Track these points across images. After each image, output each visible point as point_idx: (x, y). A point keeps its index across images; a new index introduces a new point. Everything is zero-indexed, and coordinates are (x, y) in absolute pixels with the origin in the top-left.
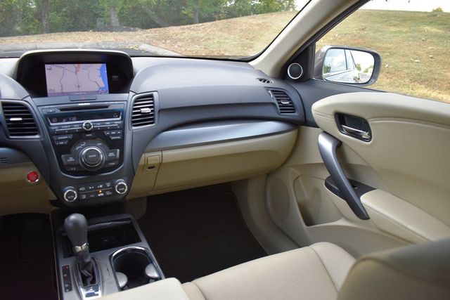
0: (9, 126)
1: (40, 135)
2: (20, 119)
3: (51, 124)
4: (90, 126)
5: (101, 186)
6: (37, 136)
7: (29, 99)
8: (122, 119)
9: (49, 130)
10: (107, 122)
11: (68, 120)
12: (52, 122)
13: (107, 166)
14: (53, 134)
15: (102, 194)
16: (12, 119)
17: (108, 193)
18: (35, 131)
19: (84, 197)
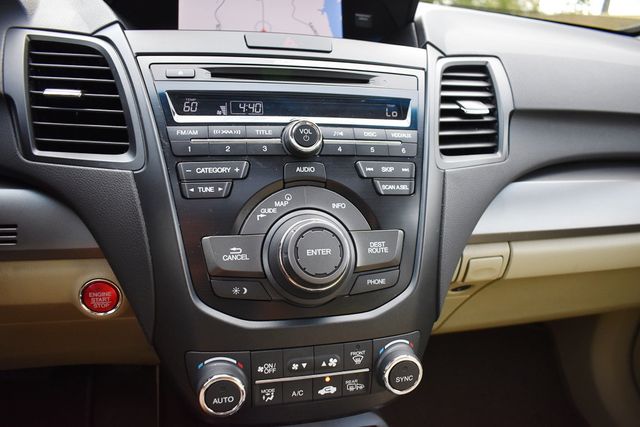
0: (35, 115)
1: (134, 152)
2: (77, 93)
3: (178, 118)
4: (314, 137)
5: (333, 362)
6: (125, 158)
7: (115, 32)
8: (414, 126)
9: (165, 137)
10: (369, 130)
11: (235, 111)
12: (181, 112)
13: (357, 289)
14: (177, 154)
15: (333, 390)
16: (48, 92)
17: (353, 386)
18: (119, 137)
19: (270, 396)
